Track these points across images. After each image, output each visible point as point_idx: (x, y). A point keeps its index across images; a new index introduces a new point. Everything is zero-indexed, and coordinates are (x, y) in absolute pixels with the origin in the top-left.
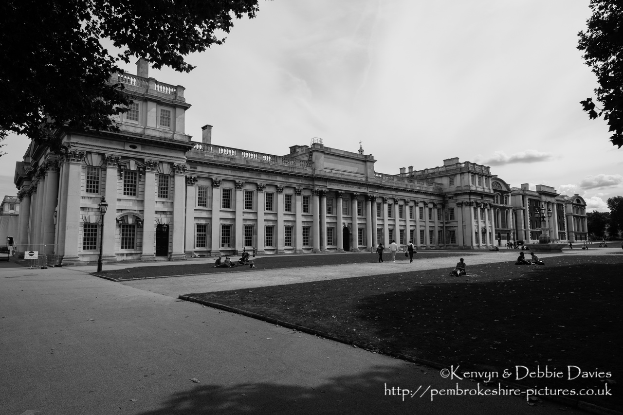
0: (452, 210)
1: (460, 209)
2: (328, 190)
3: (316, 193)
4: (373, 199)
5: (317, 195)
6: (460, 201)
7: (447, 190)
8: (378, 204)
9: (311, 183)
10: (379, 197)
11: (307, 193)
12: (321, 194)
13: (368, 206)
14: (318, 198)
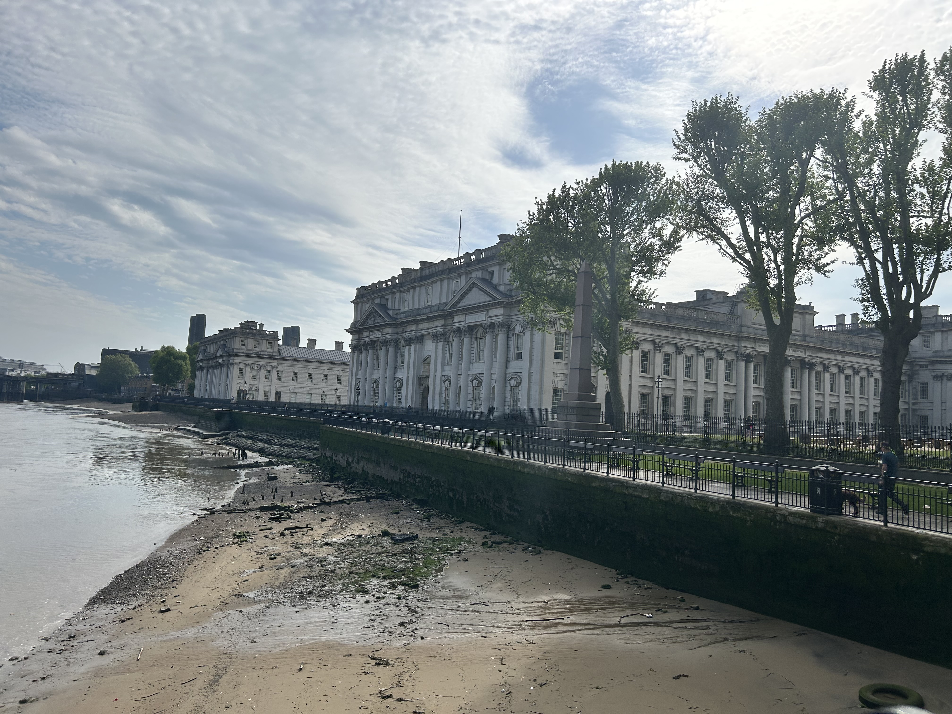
0: (925, 385)
1: (938, 385)
2: (757, 354)
3: (741, 356)
4: (811, 366)
5: (743, 360)
6: (939, 372)
7: (919, 355)
8: (818, 373)
9: (736, 344)
10: (821, 363)
11: (730, 357)
12: (747, 358)
13: (804, 375)
14: (744, 364)
